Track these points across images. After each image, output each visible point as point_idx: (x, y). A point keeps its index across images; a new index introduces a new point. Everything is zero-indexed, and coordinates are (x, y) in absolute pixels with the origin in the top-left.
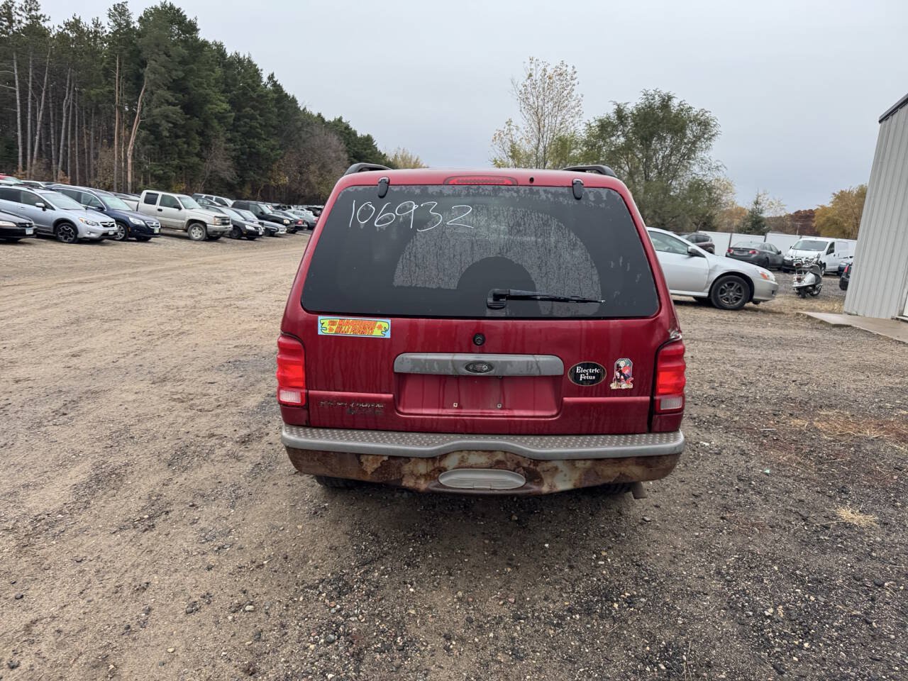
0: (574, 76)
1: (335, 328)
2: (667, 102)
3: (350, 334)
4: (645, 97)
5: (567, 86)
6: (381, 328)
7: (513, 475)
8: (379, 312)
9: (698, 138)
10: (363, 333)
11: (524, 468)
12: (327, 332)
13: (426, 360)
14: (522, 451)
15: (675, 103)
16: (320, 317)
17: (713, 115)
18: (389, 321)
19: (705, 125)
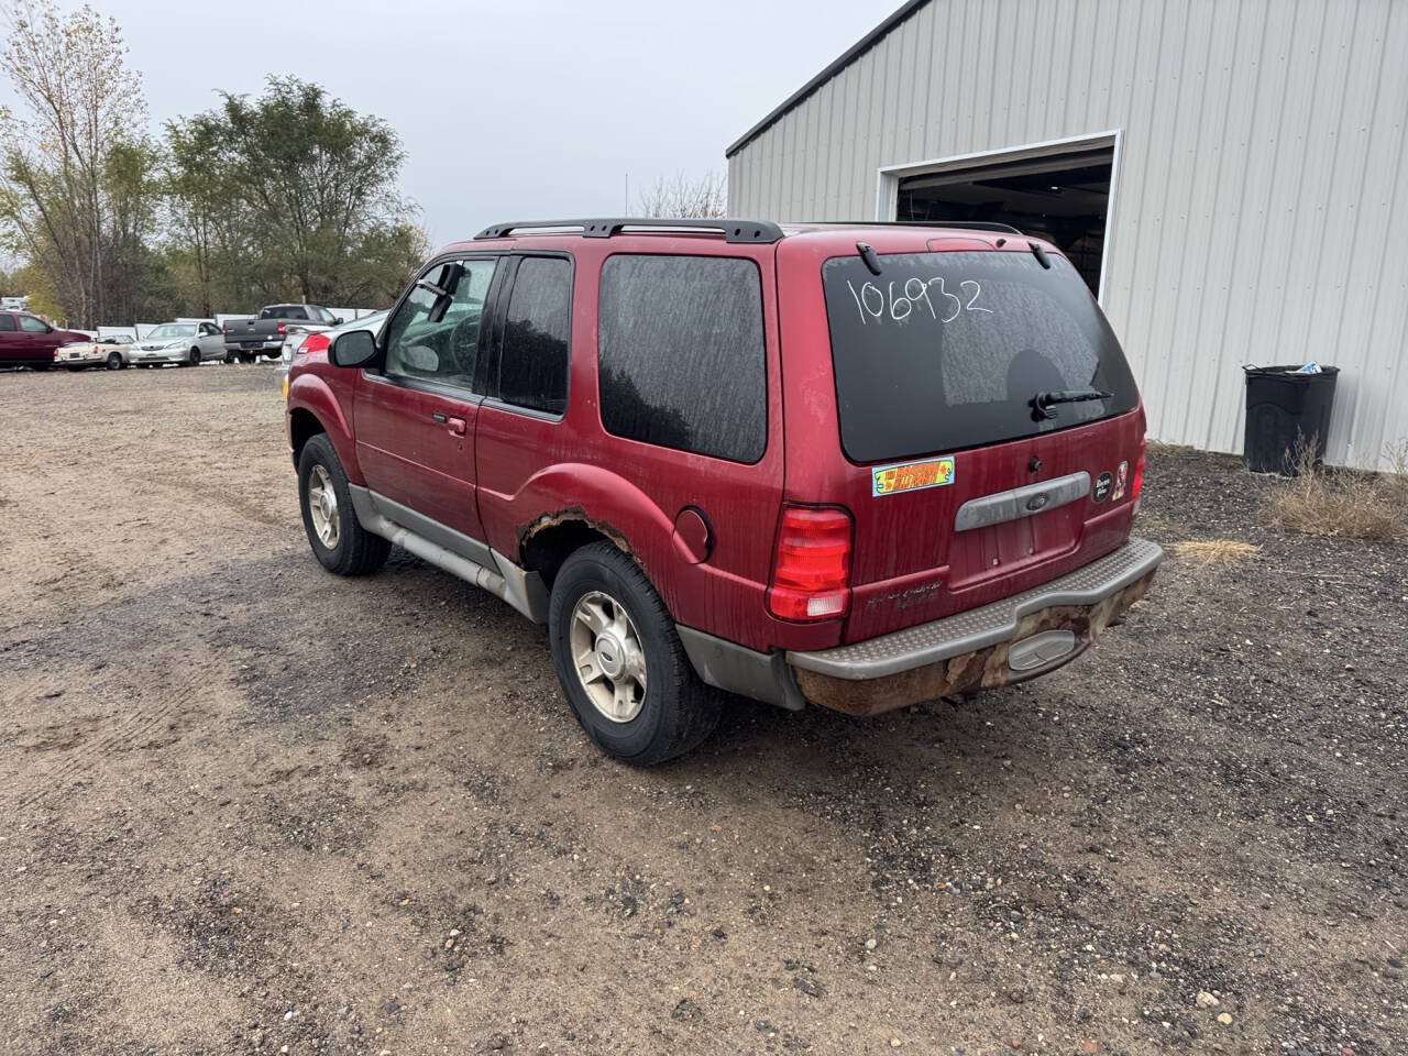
0: (118, 36)
1: (892, 482)
2: (314, 100)
3: (911, 488)
4: (272, 87)
5: (107, 53)
6: (943, 471)
7: (1060, 634)
8: (942, 448)
9: (371, 160)
10: (925, 482)
11: (1073, 621)
12: (884, 490)
13: (992, 505)
14: (1076, 598)
15: (326, 102)
16: (874, 470)
17: (391, 126)
18: (952, 458)
19: (383, 140)
